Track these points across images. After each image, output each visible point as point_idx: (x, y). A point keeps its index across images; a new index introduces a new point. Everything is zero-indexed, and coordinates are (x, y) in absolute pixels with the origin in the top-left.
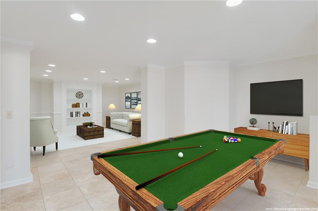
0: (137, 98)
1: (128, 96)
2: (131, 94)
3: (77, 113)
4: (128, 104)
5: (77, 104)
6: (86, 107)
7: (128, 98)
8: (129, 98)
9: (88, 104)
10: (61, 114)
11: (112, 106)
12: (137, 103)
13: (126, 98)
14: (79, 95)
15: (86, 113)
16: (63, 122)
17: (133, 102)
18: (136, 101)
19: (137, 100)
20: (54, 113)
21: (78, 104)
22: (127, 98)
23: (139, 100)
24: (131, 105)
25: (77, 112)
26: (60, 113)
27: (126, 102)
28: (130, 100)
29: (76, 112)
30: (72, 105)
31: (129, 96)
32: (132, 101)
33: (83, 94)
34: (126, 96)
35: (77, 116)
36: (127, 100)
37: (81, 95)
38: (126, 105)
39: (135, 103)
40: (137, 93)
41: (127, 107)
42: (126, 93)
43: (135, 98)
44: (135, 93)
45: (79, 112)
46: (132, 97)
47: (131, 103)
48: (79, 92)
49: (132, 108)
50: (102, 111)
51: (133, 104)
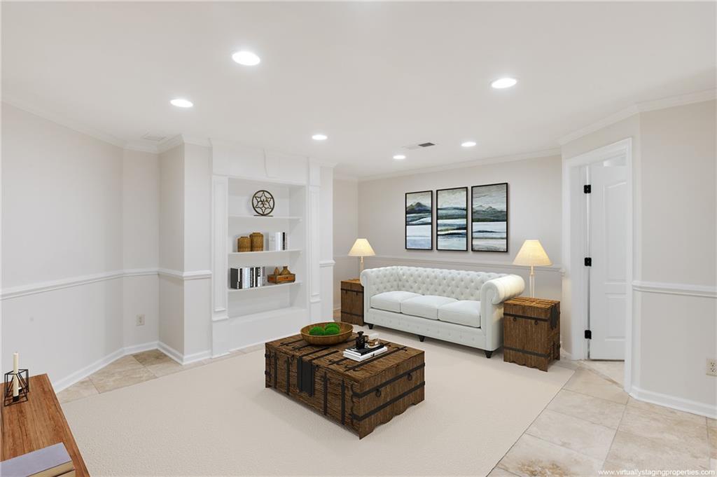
0: (465, 210)
1: (419, 205)
2: (433, 194)
3: (256, 272)
5: (255, 239)
6: (284, 248)
7: (420, 212)
8: (427, 211)
9: (288, 238)
10: (208, 277)
11: (362, 247)
12: (466, 228)
13: (407, 213)
14: (262, 203)
15: (281, 269)
16: (217, 310)
17: (445, 225)
18: (462, 222)
19: (466, 217)
20: (186, 274)
21: (259, 239)
22: (415, 210)
23: (476, 216)
24: (435, 236)
25: (257, 269)
26: (208, 272)
27: (406, 225)
28: (429, 220)
29: (252, 269)
30: (238, 240)
31: (427, 203)
32: (439, 221)
33: (272, 198)
34: (408, 205)
35: (256, 286)
36: (416, 220)
37: (267, 201)
38: (407, 238)
39: (457, 229)
40: (471, 192)
41: (415, 245)
42: (406, 194)
43: (457, 211)
44: (456, 192)
45: (261, 270)
46: (441, 209)
47: (437, 231)
48: (263, 191)
49: (439, 248)
50: (333, 262)
51: (447, 232)
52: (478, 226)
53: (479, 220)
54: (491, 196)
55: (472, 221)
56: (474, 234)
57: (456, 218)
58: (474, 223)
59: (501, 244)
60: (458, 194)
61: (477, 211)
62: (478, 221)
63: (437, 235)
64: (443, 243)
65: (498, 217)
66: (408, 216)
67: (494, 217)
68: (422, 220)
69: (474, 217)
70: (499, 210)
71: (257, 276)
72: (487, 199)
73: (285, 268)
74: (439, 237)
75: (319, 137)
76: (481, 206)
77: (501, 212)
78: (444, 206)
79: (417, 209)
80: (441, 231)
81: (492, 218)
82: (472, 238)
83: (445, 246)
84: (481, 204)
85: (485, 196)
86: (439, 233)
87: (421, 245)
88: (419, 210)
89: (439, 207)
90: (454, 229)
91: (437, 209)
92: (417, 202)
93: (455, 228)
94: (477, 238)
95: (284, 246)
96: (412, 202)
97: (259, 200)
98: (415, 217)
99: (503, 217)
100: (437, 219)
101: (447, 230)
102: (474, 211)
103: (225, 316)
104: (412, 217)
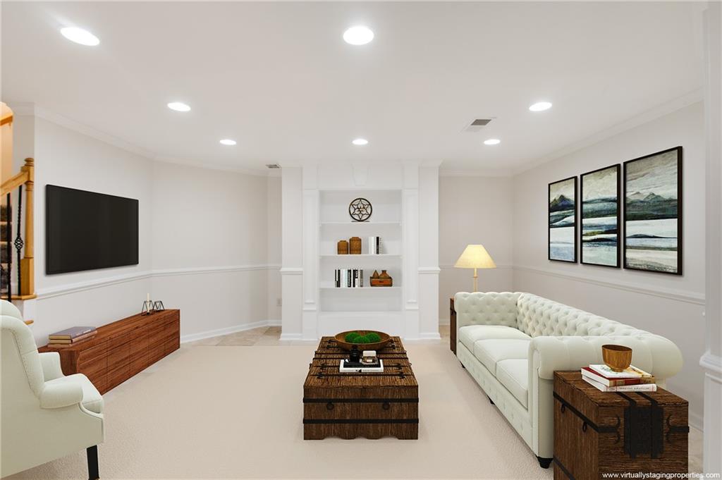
0: (618, 201)
1: (562, 198)
2: (578, 182)
3: (353, 274)
4: (564, 237)
5: (353, 243)
6: (378, 252)
7: (563, 208)
8: (570, 206)
10: (300, 274)
11: (476, 256)
12: (617, 231)
13: (550, 210)
15: (380, 273)
16: (308, 301)
17: (591, 226)
18: (612, 220)
19: (617, 213)
20: (283, 270)
21: (357, 242)
22: (559, 206)
23: (631, 211)
24: (579, 243)
25: (354, 271)
26: (301, 269)
27: (550, 227)
28: (571, 219)
29: (349, 271)
30: (338, 243)
31: (570, 194)
32: (585, 221)
33: (370, 204)
34: (552, 200)
35: (354, 286)
36: (560, 220)
37: (364, 208)
38: (551, 245)
39: (607, 232)
40: (622, 171)
41: (559, 255)
42: (549, 185)
43: (606, 204)
44: (604, 175)
45: (359, 272)
46: (586, 203)
47: (582, 235)
48: (360, 199)
49: (584, 261)
50: (439, 269)
51: (593, 237)
52: (633, 227)
53: (635, 218)
54: (653, 175)
55: (625, 220)
56: (628, 240)
57: (604, 216)
58: (628, 223)
59: (670, 260)
60: (607, 176)
61: (632, 202)
62: (633, 220)
63: (582, 241)
64: (589, 253)
65: (664, 210)
66: (551, 214)
67: (657, 210)
68: (565, 220)
69: (628, 213)
70: (667, 197)
71: (355, 277)
72: (648, 180)
73: (384, 272)
74: (584, 245)
75: (360, 142)
76: (638, 193)
77: (670, 200)
78: (590, 198)
79: (560, 204)
80: (587, 235)
81: (655, 213)
82: (625, 247)
83: (590, 259)
84: (638, 190)
85: (643, 176)
86: (584, 238)
87: (564, 255)
88: (563, 205)
89: (584, 200)
90: (602, 233)
91: (582, 203)
92: (560, 194)
93: (604, 230)
94: (631, 248)
95: (378, 250)
96: (555, 196)
97: (356, 207)
98: (558, 216)
99: (674, 209)
100: (582, 218)
101: (593, 234)
102: (628, 202)
103: (314, 308)
104: (556, 216)
